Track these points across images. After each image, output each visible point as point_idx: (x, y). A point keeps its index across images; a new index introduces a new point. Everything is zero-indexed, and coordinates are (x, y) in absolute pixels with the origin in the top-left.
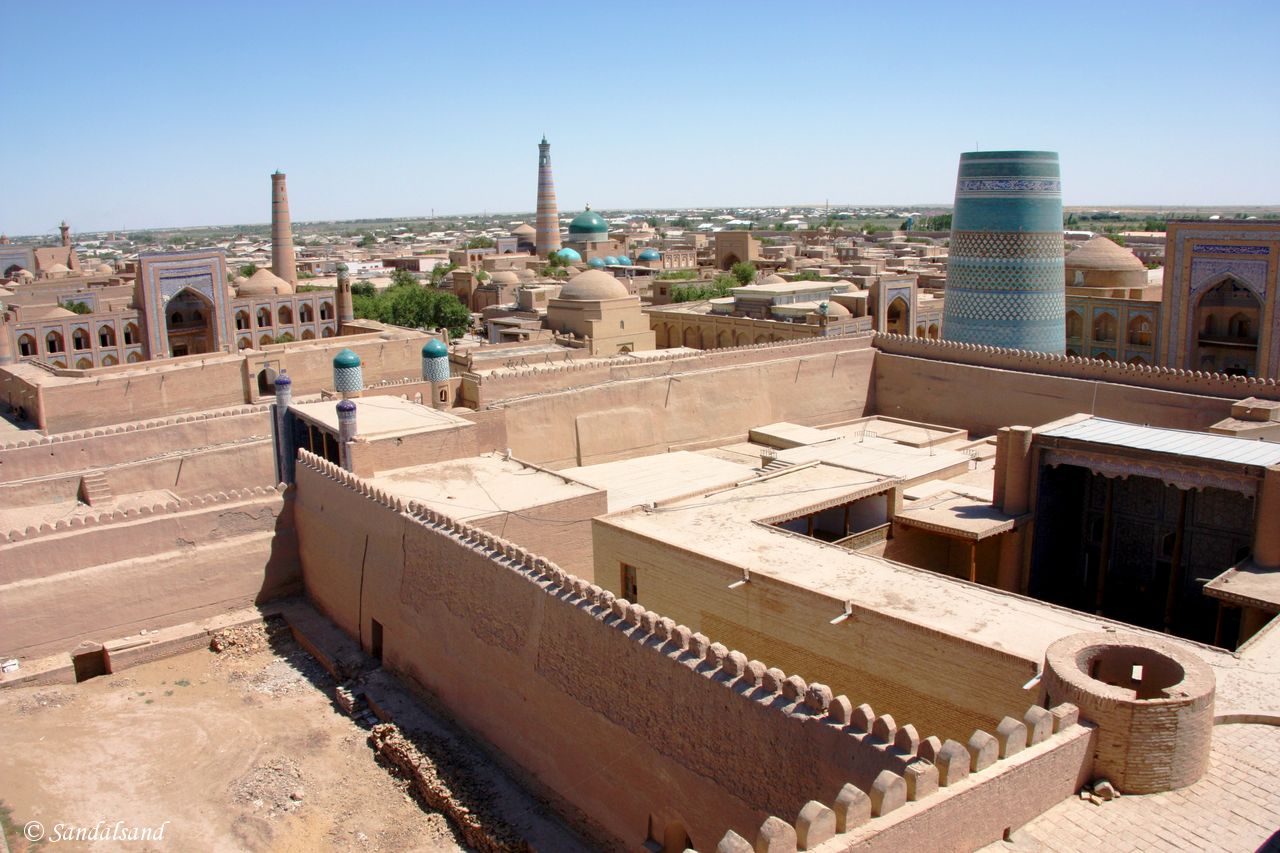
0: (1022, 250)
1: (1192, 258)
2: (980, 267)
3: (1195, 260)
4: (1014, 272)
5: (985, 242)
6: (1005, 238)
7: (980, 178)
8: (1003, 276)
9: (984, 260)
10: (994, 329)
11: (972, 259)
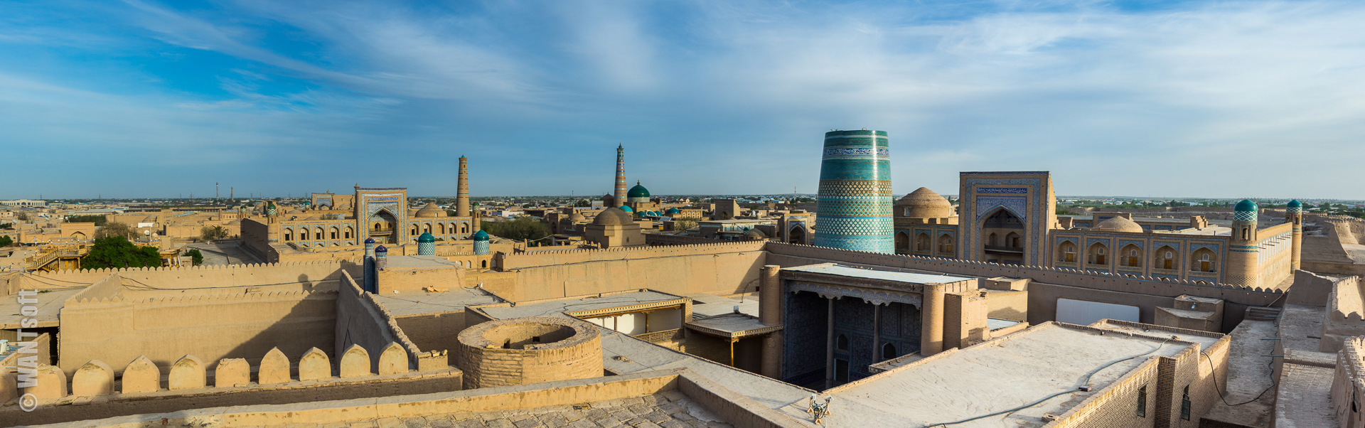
0: (862, 191)
1: (977, 196)
2: (835, 202)
3: (979, 198)
5: (838, 186)
6: (850, 184)
7: (835, 147)
8: (850, 207)
9: (838, 197)
10: (844, 240)
11: (830, 197)
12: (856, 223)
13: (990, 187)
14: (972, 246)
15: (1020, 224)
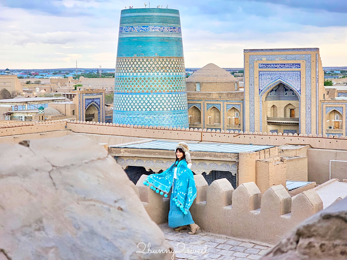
0: (158, 68)
1: (260, 71)
2: (133, 79)
3: (261, 73)
4: (153, 81)
5: (135, 63)
6: (147, 61)
7: (131, 25)
8: (147, 83)
9: (135, 74)
10: (142, 116)
11: (128, 74)
12: (153, 99)
13: (270, 62)
14: (257, 118)
15: (295, 96)
